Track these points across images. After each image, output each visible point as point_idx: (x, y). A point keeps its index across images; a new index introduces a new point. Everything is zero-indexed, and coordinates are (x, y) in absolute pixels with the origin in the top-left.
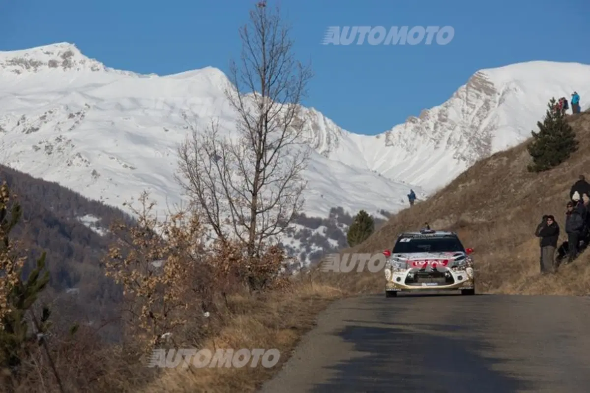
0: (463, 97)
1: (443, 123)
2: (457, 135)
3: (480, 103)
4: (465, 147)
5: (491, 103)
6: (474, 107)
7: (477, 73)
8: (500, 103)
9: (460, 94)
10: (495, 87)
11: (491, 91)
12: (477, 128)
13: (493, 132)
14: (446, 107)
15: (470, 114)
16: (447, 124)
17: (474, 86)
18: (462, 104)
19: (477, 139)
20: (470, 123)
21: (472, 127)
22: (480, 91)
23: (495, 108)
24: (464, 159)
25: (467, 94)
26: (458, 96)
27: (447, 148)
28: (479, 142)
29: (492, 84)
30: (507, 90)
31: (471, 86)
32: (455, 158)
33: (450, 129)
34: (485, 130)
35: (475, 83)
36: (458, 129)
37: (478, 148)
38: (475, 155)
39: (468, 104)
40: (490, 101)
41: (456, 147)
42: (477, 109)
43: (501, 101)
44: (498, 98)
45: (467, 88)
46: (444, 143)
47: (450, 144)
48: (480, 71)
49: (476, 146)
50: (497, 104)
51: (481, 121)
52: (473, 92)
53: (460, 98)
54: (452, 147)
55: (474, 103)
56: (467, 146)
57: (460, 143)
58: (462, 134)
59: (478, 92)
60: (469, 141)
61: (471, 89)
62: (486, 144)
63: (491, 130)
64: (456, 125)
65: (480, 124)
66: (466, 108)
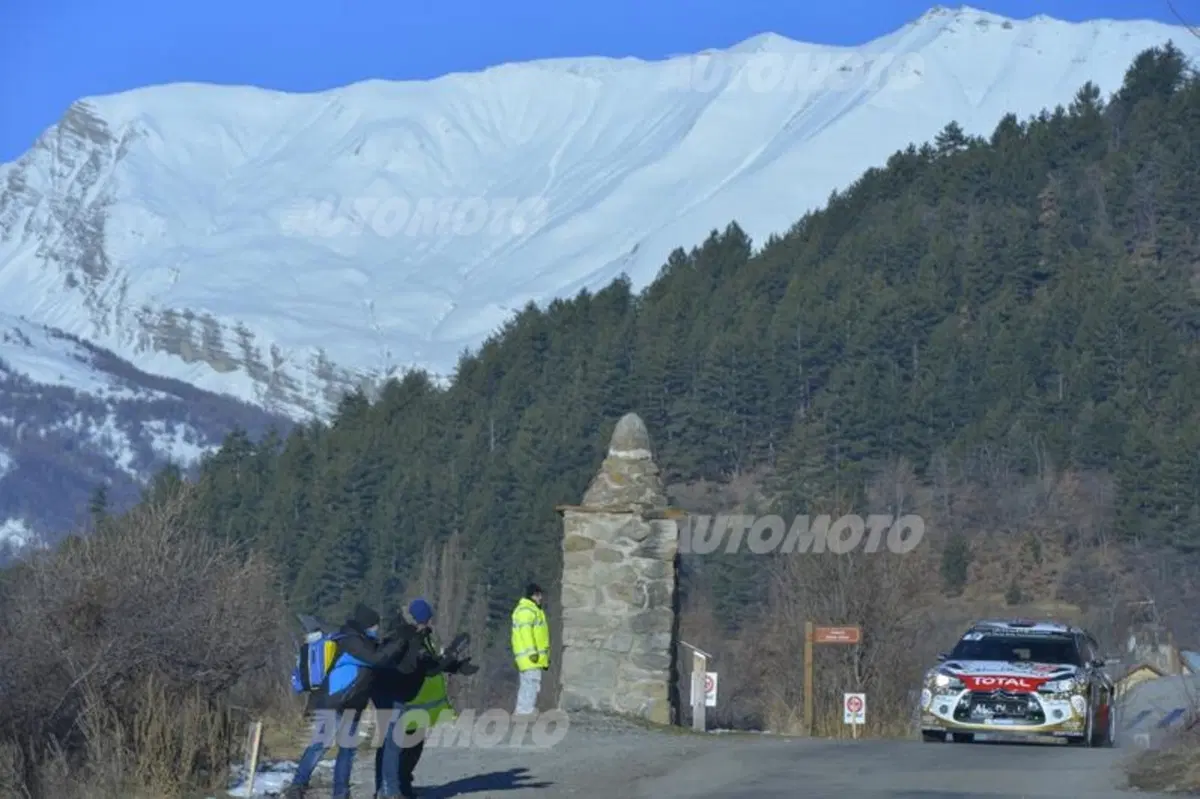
0: (53, 146)
1: (17, 194)
2: (43, 215)
3: (85, 158)
4: (56, 236)
5: (103, 158)
6: (71, 164)
7: (76, 103)
8: (118, 158)
9: (47, 140)
10: (109, 127)
11: (102, 137)
12: (79, 202)
13: (107, 209)
14: (23, 164)
15: (65, 177)
16: (25, 195)
17: (71, 126)
18: (50, 158)
19: (78, 221)
20: (66, 194)
21: (69, 200)
22: (83, 136)
23: (109, 164)
24: (56, 258)
25: (59, 140)
26: (44, 146)
27: (24, 239)
28: (81, 227)
29: (105, 124)
30: (131, 135)
31: (67, 128)
32: (38, 256)
33: (29, 204)
34: (94, 205)
35: (73, 121)
36: (44, 203)
37: (81, 239)
38: (76, 251)
39: (61, 159)
40: (100, 153)
41: (41, 237)
42: (78, 168)
43: (121, 153)
44: (114, 148)
45: (59, 131)
46: (18, 231)
47: (31, 231)
48: (83, 100)
49: (76, 234)
50: (114, 157)
51: (84, 189)
52: (69, 139)
53: (46, 148)
54: (33, 236)
55: (72, 157)
56: (61, 234)
57: (49, 229)
58: (51, 212)
59: (79, 139)
60: (65, 226)
61: (67, 133)
62: (94, 230)
63: (104, 204)
64: (42, 197)
65: (84, 195)
66: (58, 166)
